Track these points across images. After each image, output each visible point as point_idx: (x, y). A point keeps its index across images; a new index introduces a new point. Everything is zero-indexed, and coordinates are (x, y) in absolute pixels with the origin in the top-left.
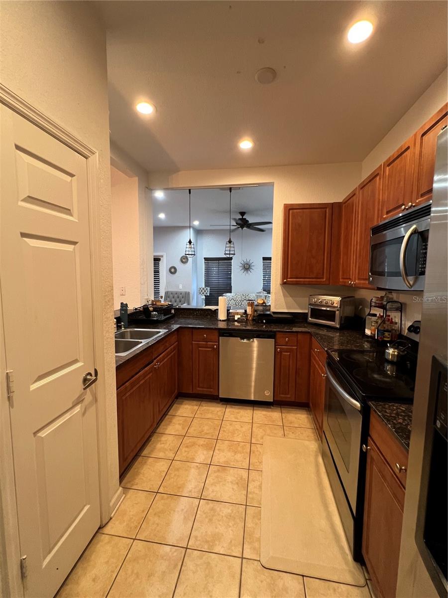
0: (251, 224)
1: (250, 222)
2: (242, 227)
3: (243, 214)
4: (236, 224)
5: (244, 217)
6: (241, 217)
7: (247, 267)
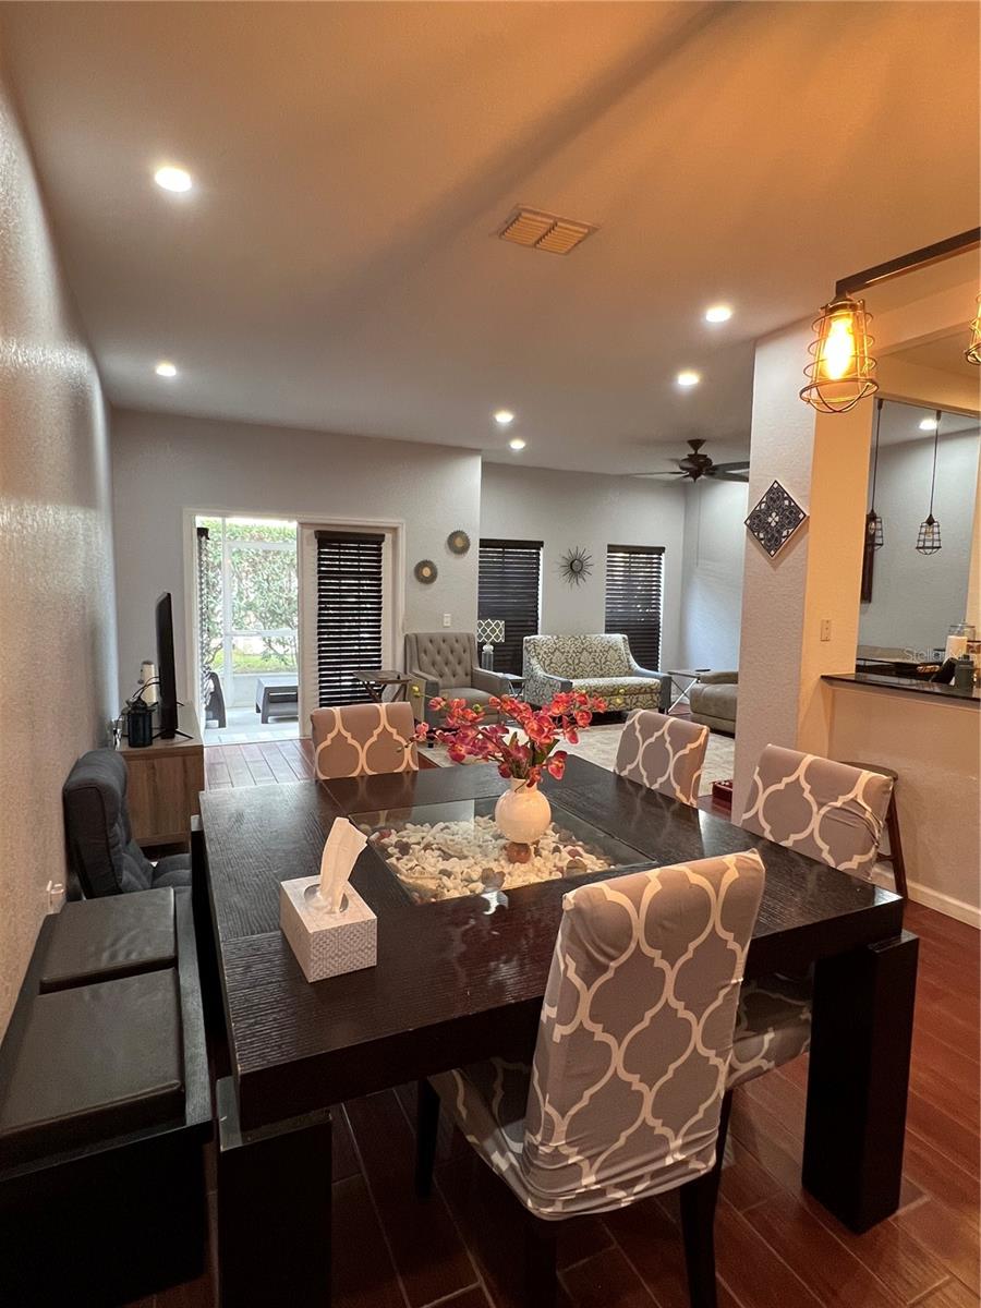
0: (716, 468)
1: (714, 464)
2: (695, 474)
3: (696, 444)
4: (680, 470)
5: (699, 452)
6: (693, 453)
7: (575, 568)
